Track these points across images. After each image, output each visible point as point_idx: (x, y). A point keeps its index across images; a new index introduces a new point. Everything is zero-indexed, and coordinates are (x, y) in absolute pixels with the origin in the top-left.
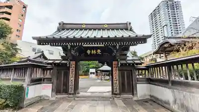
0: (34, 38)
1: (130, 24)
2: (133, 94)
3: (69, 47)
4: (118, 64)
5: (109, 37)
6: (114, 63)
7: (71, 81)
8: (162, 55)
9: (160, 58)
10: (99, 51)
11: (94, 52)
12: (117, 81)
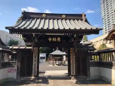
0: (7, 28)
1: (85, 15)
2: (87, 75)
3: (34, 35)
4: (75, 50)
5: (70, 29)
6: (71, 49)
7: (35, 64)
8: (111, 41)
9: (110, 43)
10: (59, 39)
11: (54, 39)
12: (73, 64)
